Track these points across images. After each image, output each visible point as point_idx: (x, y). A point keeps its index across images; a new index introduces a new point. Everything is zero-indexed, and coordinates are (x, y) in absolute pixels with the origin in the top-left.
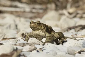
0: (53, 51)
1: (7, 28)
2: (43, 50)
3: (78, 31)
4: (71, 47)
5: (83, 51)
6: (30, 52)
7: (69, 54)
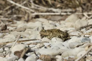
0: (57, 46)
1: (35, 30)
2: (50, 47)
3: (88, 29)
4: (72, 43)
5: (80, 45)
6: (40, 49)
7: (71, 48)
